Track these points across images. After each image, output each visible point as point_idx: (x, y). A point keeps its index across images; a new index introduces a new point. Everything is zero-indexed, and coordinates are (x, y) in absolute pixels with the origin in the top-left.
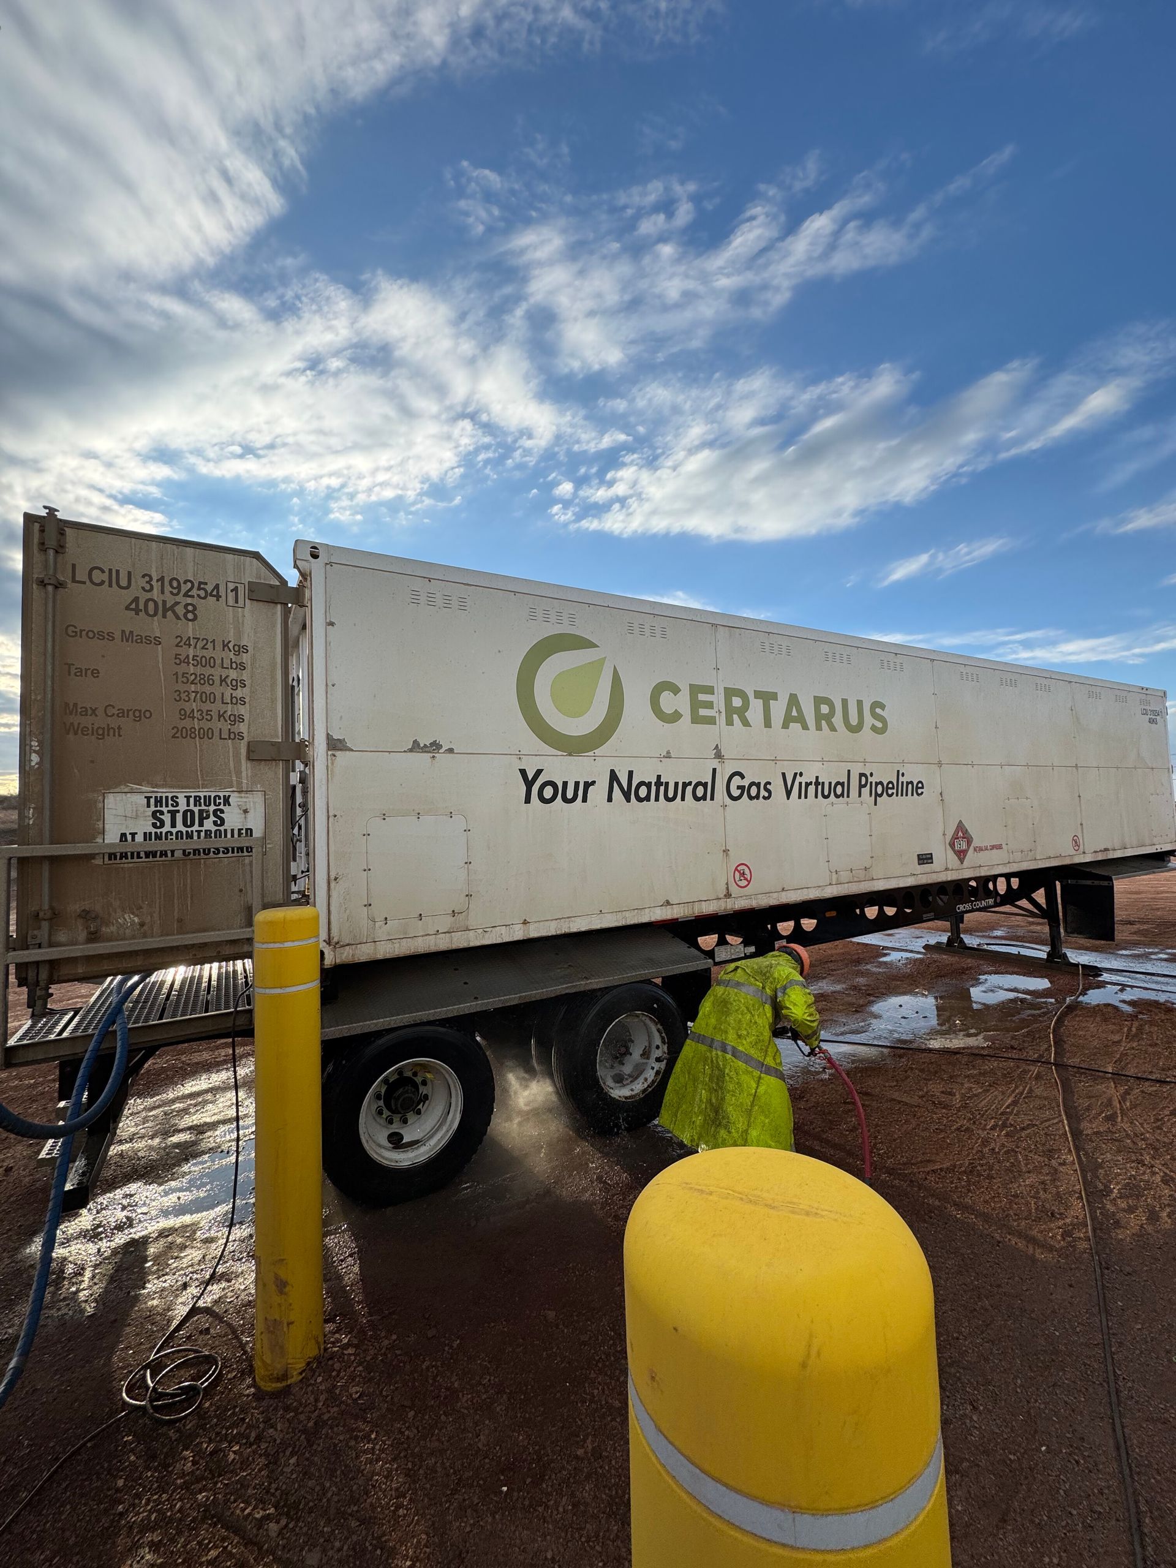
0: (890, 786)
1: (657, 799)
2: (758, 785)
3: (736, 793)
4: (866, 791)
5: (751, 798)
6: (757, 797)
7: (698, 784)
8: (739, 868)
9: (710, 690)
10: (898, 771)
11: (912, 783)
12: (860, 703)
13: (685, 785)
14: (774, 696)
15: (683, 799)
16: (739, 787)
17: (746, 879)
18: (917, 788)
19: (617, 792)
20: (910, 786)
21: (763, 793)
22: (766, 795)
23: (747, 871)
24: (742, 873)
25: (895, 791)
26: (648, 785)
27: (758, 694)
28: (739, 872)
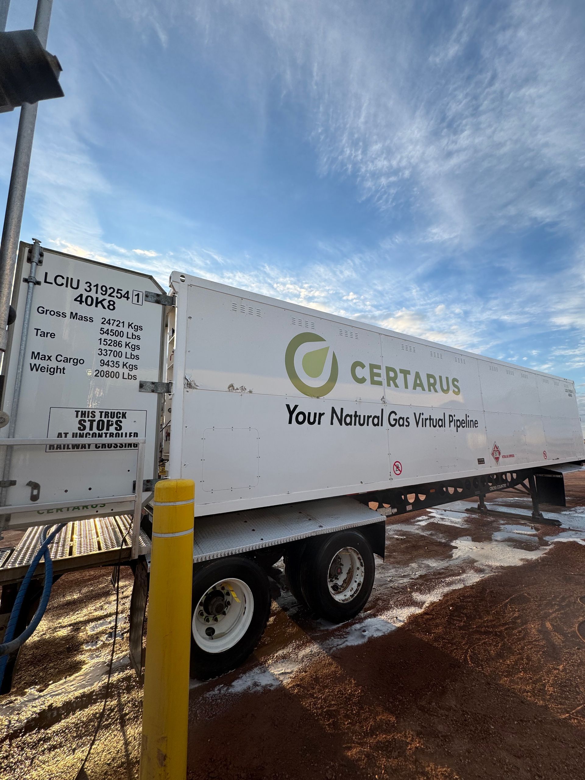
0: (463, 422)
1: (355, 424)
2: (403, 419)
3: (393, 422)
4: (452, 424)
5: (400, 425)
6: (403, 425)
7: (375, 417)
8: (396, 464)
9: (379, 367)
10: (466, 415)
11: (472, 421)
12: (447, 378)
13: (369, 417)
14: (408, 372)
15: (368, 425)
16: (394, 420)
17: (399, 470)
18: (475, 424)
19: (335, 420)
20: (472, 422)
21: (406, 423)
22: (407, 424)
23: (400, 466)
24: (397, 467)
25: (465, 425)
26: (351, 416)
27: (402, 371)
28: (396, 466)
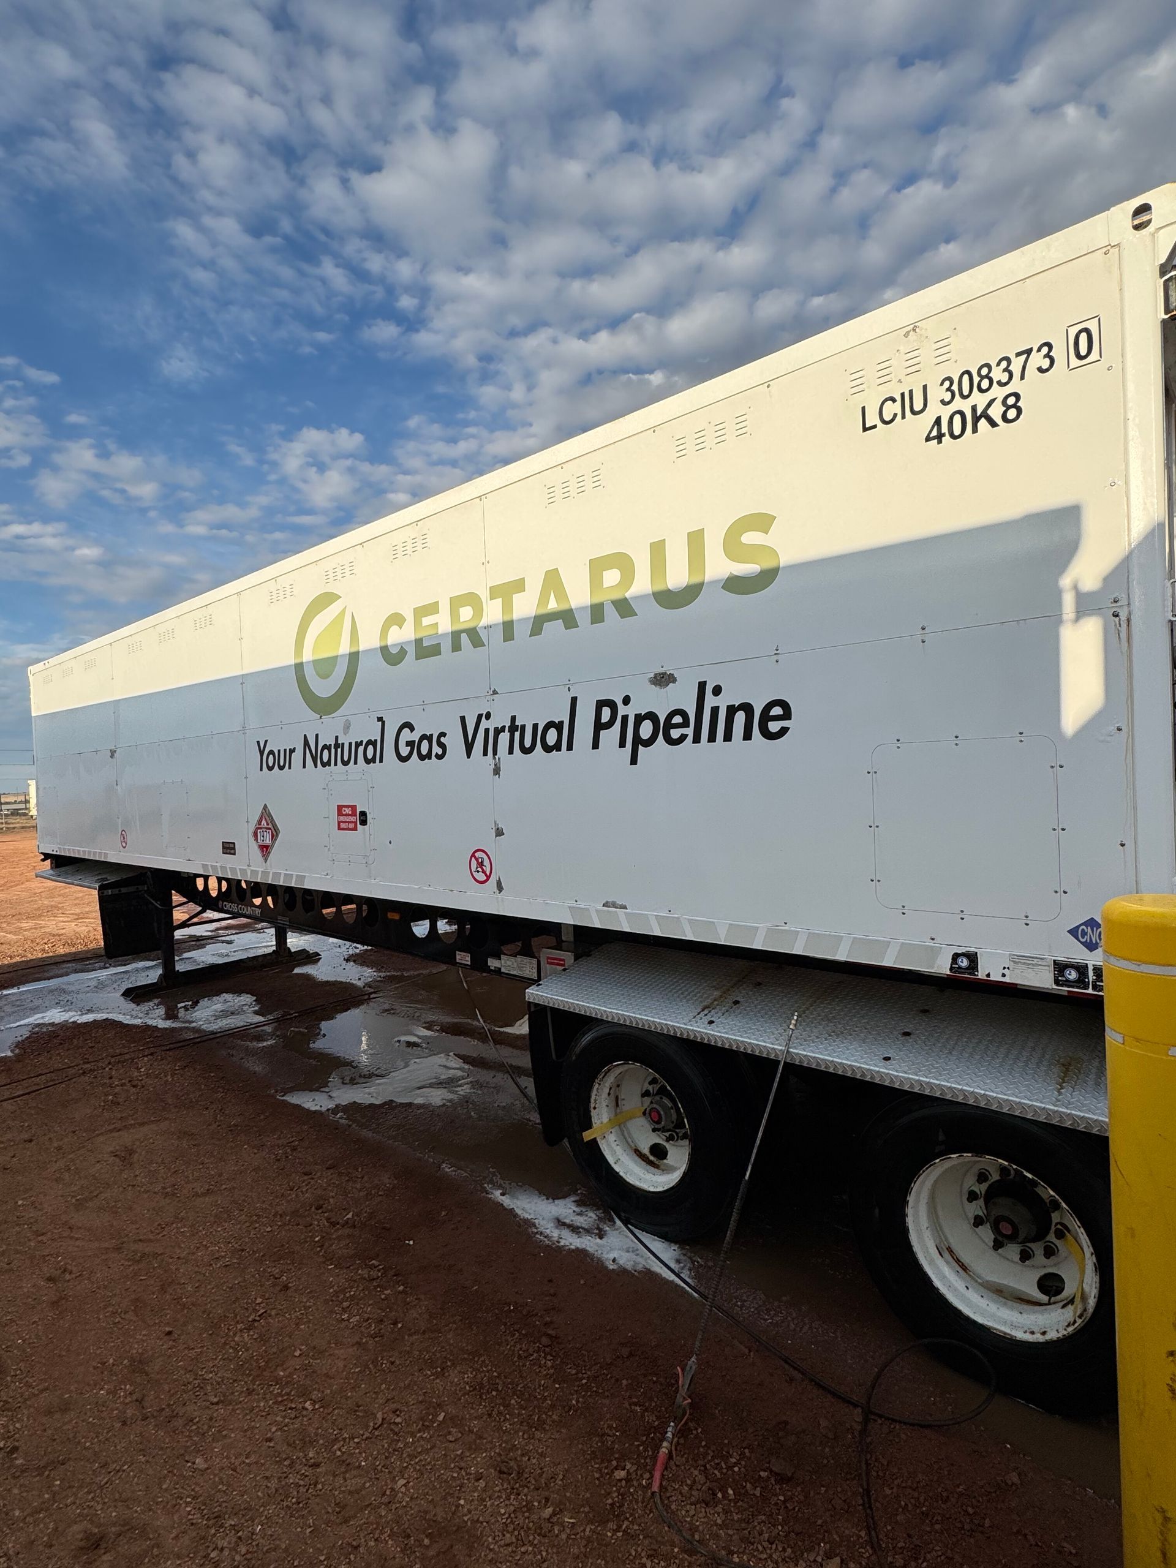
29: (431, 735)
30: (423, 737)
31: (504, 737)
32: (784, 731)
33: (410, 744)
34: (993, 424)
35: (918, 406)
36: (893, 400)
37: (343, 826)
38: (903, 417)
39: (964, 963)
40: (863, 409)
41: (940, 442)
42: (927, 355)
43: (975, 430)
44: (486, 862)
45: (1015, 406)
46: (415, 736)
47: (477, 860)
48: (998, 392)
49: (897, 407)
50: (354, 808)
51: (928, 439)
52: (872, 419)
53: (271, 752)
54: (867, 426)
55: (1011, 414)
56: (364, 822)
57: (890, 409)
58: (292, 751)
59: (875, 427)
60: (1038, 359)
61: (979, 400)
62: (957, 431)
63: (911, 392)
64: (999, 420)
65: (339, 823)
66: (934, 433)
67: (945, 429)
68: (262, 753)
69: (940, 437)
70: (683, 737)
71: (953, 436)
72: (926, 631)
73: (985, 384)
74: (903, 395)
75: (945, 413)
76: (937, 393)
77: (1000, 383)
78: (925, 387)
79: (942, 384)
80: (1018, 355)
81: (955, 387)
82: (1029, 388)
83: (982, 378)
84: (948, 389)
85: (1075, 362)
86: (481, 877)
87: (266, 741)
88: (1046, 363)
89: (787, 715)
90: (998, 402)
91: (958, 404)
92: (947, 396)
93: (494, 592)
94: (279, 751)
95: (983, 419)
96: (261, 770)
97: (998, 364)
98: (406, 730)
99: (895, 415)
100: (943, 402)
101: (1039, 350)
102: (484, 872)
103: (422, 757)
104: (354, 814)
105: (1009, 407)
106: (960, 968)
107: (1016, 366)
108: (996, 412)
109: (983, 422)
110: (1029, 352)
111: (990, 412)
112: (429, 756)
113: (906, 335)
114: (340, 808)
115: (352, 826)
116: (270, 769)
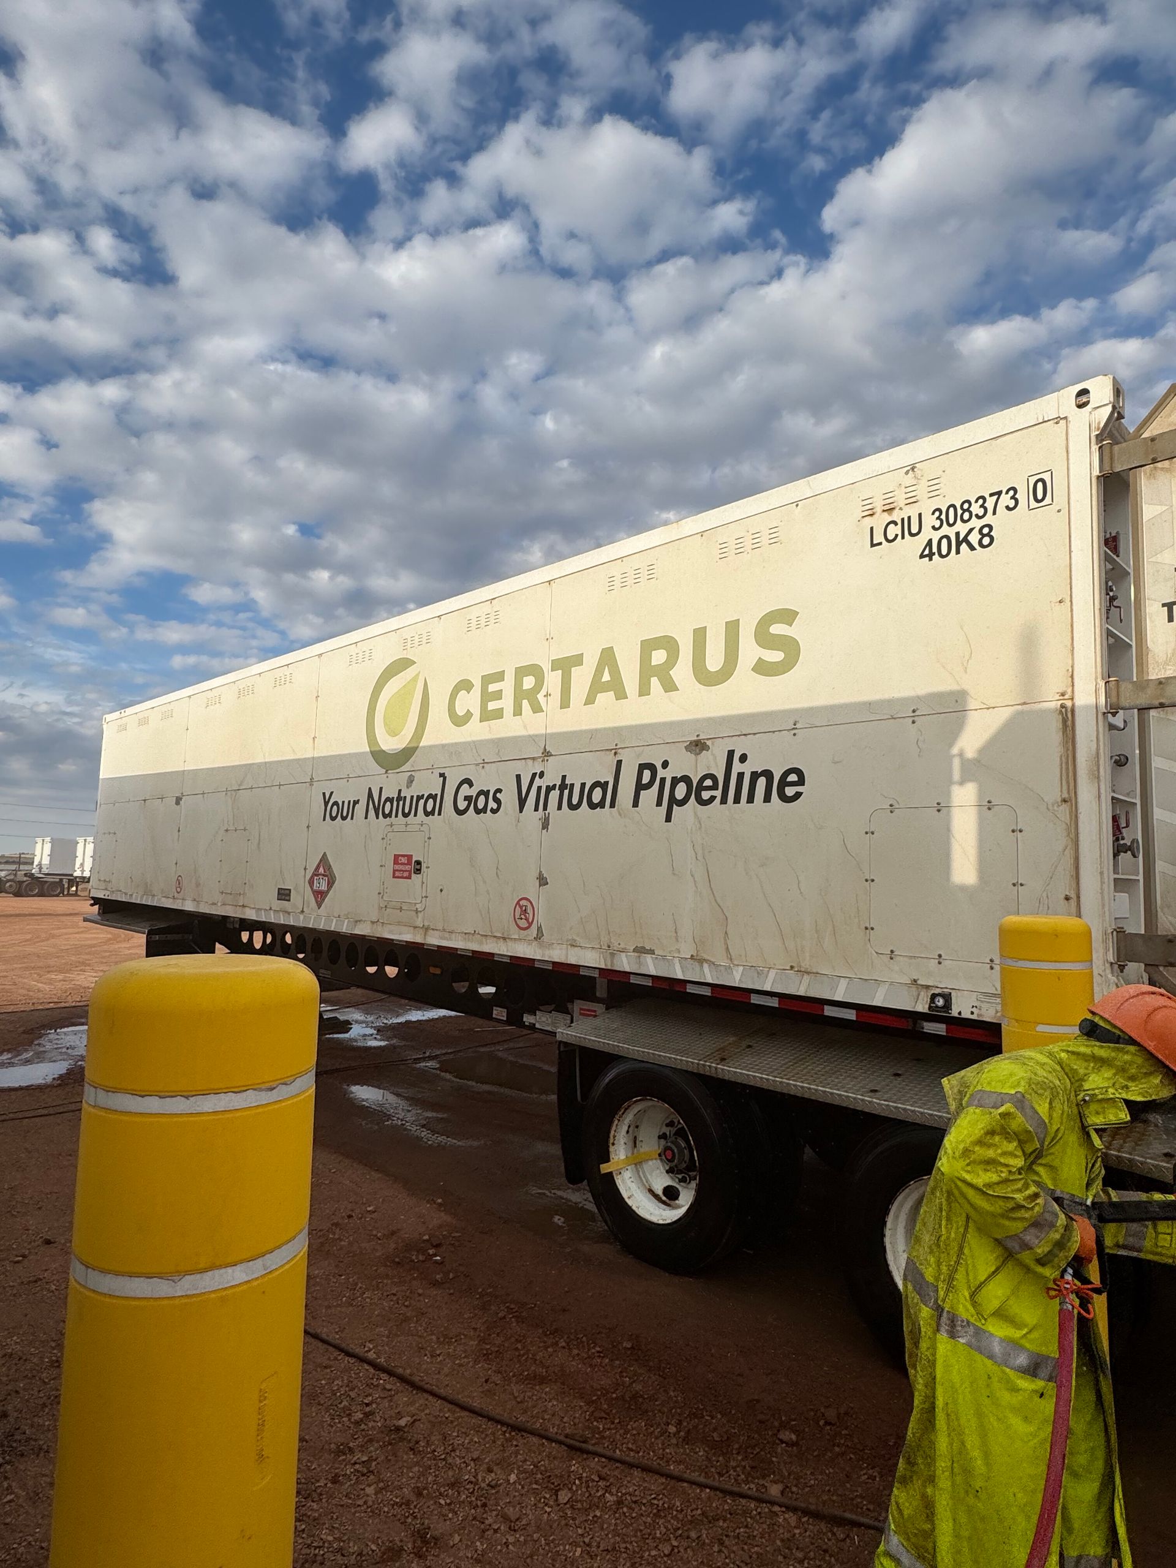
29: (488, 791)
30: (481, 793)
31: (554, 795)
32: (798, 795)
33: (468, 798)
34: (972, 548)
35: (914, 530)
36: (896, 523)
37: (397, 874)
38: (903, 537)
39: (940, 1002)
40: (872, 529)
41: (931, 559)
42: (922, 491)
43: (958, 552)
44: (530, 910)
45: (988, 535)
46: (473, 792)
47: (521, 907)
48: (976, 523)
49: (898, 530)
50: (410, 857)
51: (922, 556)
52: (879, 538)
53: (336, 803)
54: (875, 542)
55: (986, 541)
56: (418, 871)
57: (892, 531)
58: (356, 802)
59: (880, 544)
60: (1006, 500)
61: (962, 528)
62: (944, 551)
63: (909, 518)
64: (976, 545)
65: (394, 871)
66: (927, 552)
67: (935, 549)
68: (326, 803)
69: (930, 556)
70: (713, 798)
71: (942, 556)
72: (917, 713)
73: (966, 516)
74: (903, 520)
75: (935, 536)
76: (930, 521)
77: (977, 516)
78: (920, 515)
79: (933, 513)
80: (991, 495)
81: (943, 517)
82: (1000, 521)
83: (964, 511)
84: (938, 518)
85: (1033, 504)
86: (523, 924)
87: (332, 793)
88: (1012, 504)
89: (801, 782)
90: (976, 531)
91: (946, 530)
92: (937, 524)
93: (556, 665)
94: (343, 802)
95: (964, 544)
96: (324, 820)
97: (976, 501)
98: (466, 786)
99: (897, 536)
100: (934, 528)
101: (1007, 493)
102: (527, 919)
103: (478, 811)
104: (409, 863)
105: (983, 536)
106: (937, 1007)
107: (990, 503)
108: (974, 538)
109: (964, 546)
110: (999, 493)
111: (969, 538)
112: (484, 810)
113: (907, 473)
114: (396, 857)
115: (406, 874)
116: (333, 819)
